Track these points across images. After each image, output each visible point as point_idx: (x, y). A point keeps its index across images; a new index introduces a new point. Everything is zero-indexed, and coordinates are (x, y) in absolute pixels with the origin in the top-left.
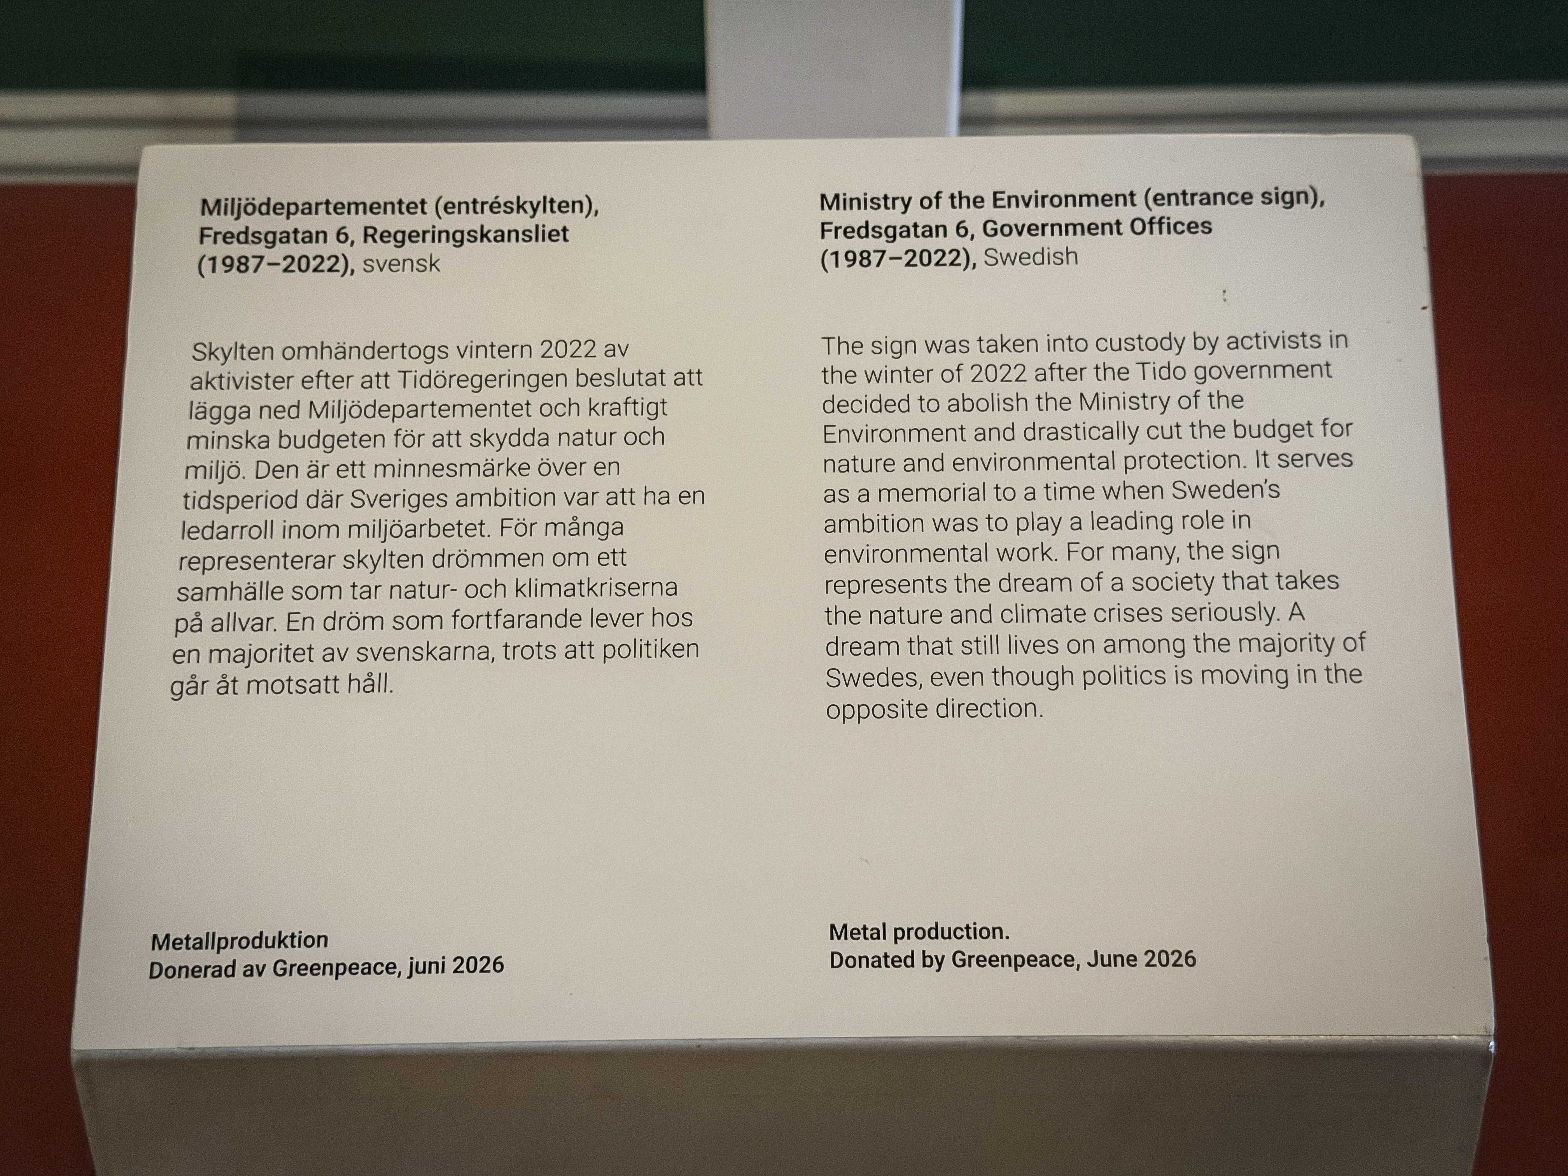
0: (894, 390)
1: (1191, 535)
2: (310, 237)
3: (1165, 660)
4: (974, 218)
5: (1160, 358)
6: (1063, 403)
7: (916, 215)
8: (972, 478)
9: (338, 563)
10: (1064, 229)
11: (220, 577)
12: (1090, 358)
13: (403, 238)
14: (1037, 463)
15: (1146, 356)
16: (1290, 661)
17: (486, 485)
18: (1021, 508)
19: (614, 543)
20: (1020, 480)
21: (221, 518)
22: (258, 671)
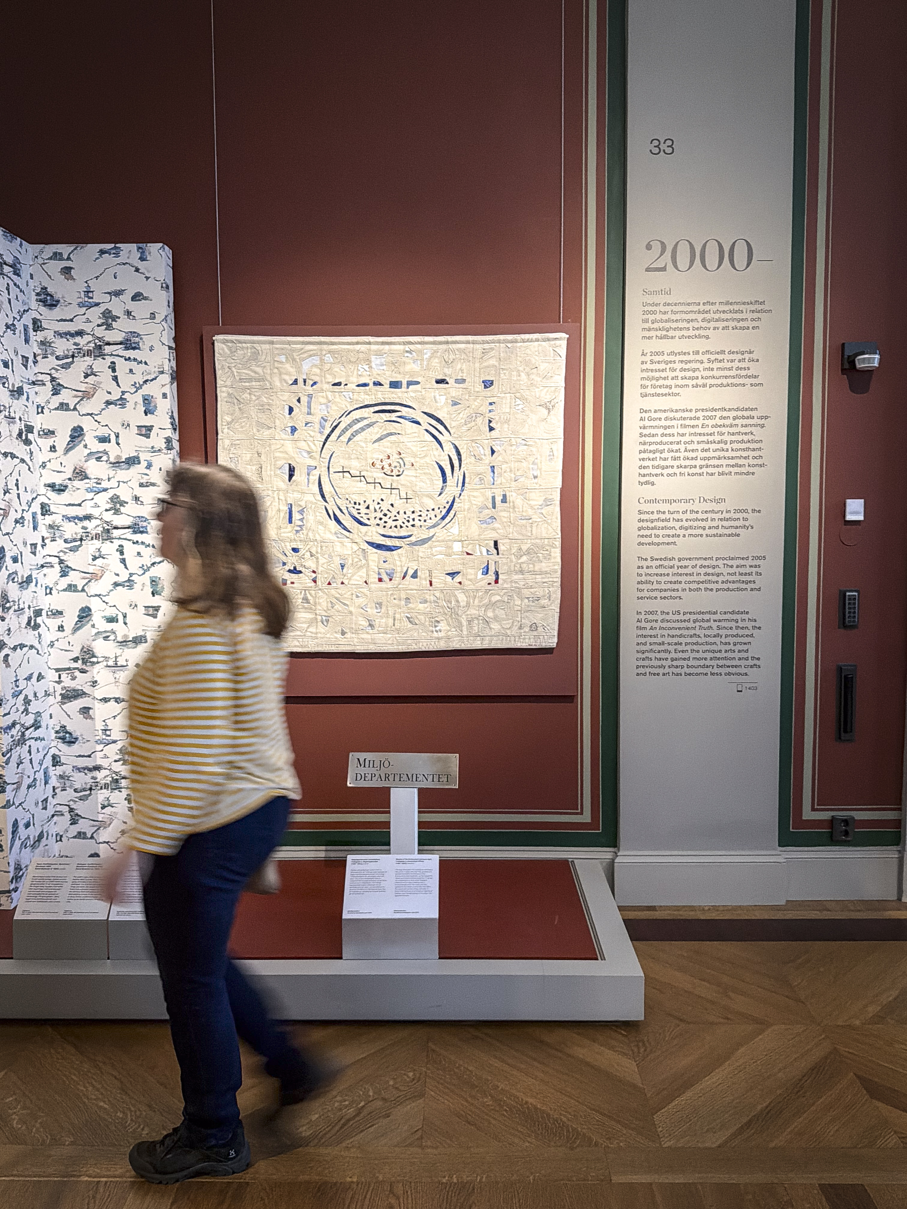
1: (421, 883)
2: (359, 862)
4: (407, 860)
6: (412, 874)
7: (403, 860)
9: (361, 886)
10: (413, 861)
12: (415, 871)
13: (366, 862)
15: (418, 870)
16: (427, 892)
17: (371, 879)
21: (352, 883)
22: (355, 893)
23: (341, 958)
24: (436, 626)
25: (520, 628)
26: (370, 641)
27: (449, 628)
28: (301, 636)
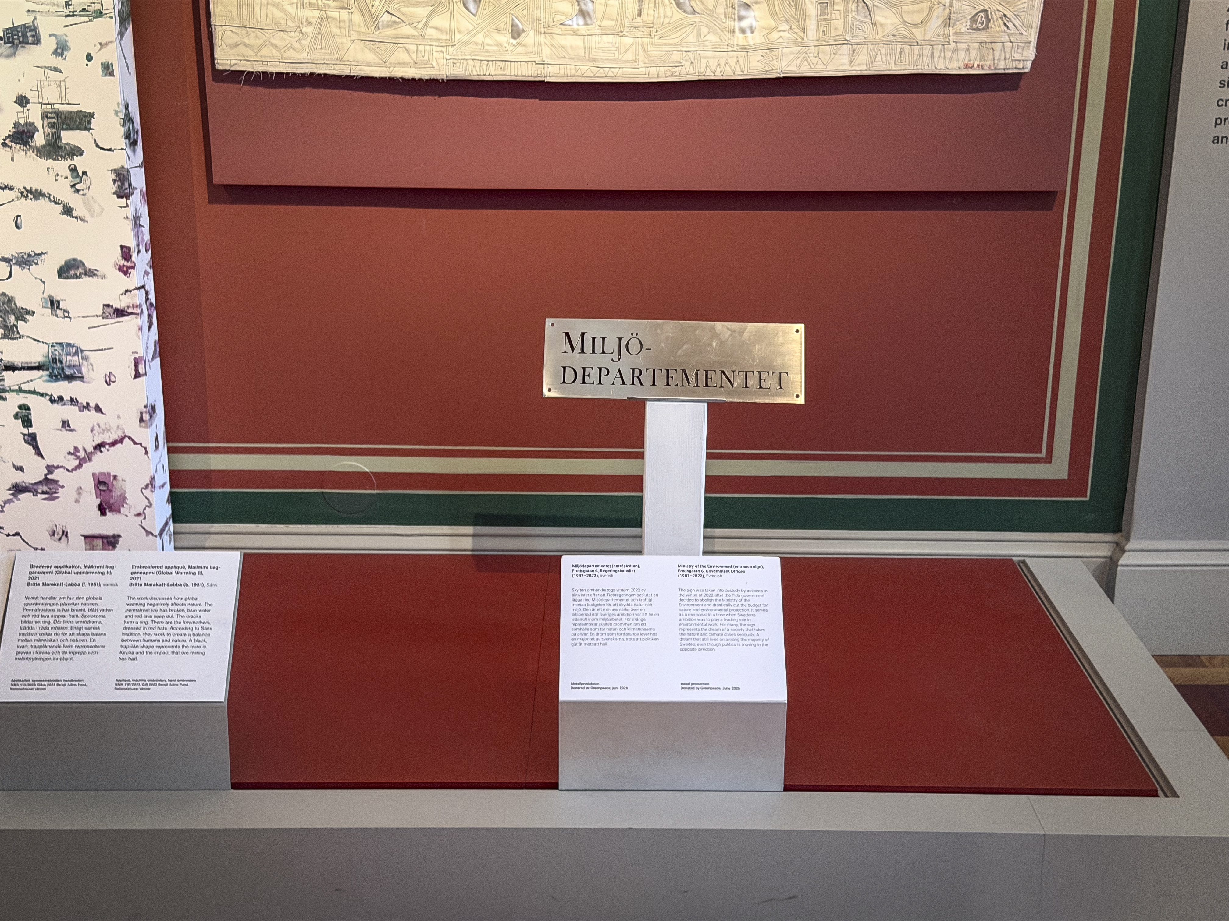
0: (691, 598)
1: (741, 622)
2: (591, 571)
3: (736, 642)
4: (704, 569)
5: (736, 593)
6: (719, 600)
7: (695, 569)
8: (704, 612)
9: (598, 625)
10: (720, 571)
11: (579, 627)
12: (724, 593)
13: (607, 571)
14: (715, 610)
15: (733, 593)
16: (756, 643)
17: (622, 612)
18: (712, 617)
19: (644, 622)
20: (712, 613)
21: (578, 617)
22: (585, 642)
23: (554, 786)
24: (741, 18)
25: (948, 22)
26: (582, 53)
27: (773, 24)
28: (414, 37)
